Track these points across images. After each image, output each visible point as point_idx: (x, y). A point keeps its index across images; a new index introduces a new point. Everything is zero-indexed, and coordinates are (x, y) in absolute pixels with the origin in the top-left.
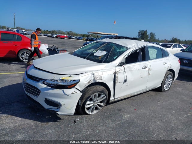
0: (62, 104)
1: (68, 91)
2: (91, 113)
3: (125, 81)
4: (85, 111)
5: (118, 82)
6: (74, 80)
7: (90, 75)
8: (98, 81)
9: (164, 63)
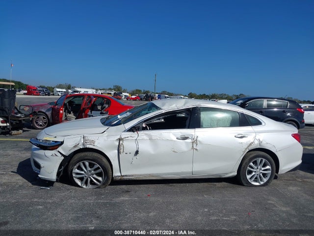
0: (42, 166)
1: (49, 153)
2: (85, 187)
3: (137, 152)
4: (75, 182)
5: (124, 153)
6: (56, 142)
7: (80, 138)
8: (88, 146)
9: (238, 135)
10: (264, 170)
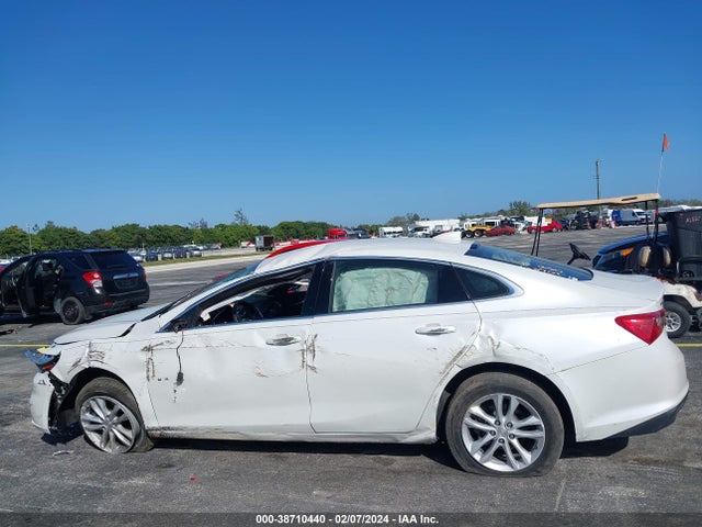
5: (156, 378)
6: (49, 356)
7: (84, 348)
8: (93, 364)
9: (428, 325)
10: (523, 429)
